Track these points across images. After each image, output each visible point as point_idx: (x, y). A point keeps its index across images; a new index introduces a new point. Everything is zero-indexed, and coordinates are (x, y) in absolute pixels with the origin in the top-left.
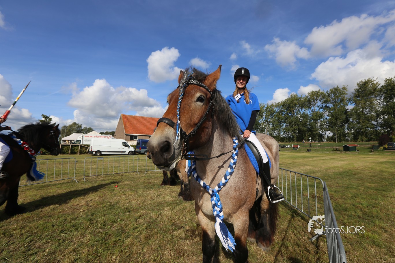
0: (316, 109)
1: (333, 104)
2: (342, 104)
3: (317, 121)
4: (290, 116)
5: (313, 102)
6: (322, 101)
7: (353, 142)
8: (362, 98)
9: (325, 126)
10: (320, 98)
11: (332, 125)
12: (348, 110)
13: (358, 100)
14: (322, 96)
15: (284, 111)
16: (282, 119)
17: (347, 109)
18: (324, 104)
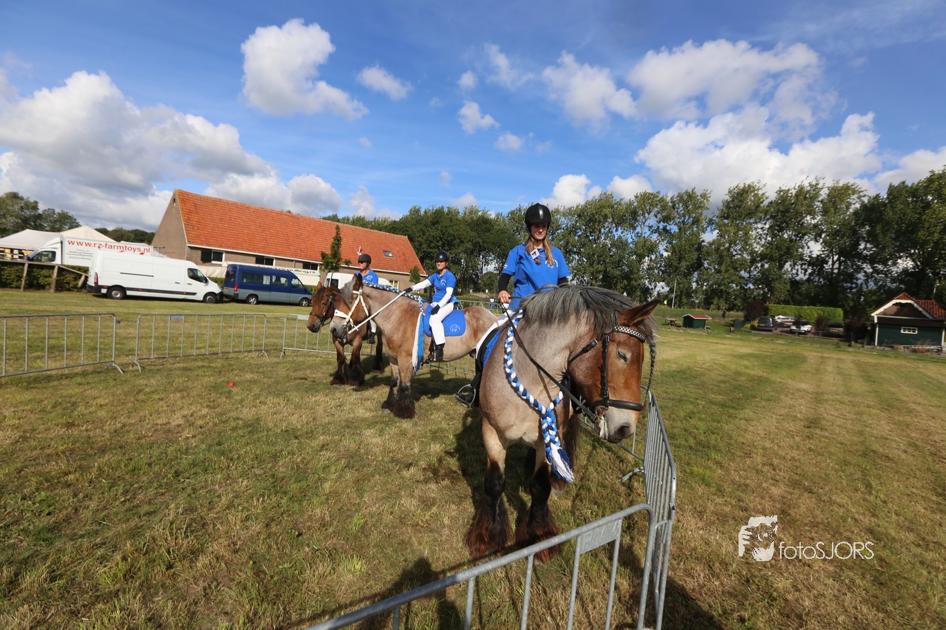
0: (644, 231)
1: (678, 226)
2: (695, 229)
3: (644, 258)
4: (590, 240)
5: (642, 217)
6: (659, 216)
7: (702, 310)
8: (732, 222)
9: (656, 271)
10: (656, 209)
11: (669, 270)
12: (703, 244)
13: (725, 225)
14: (661, 207)
15: (580, 229)
16: (574, 246)
17: (703, 241)
18: (662, 223)
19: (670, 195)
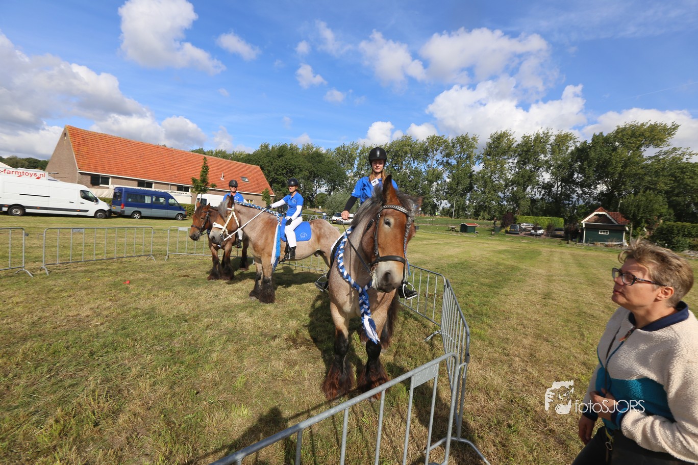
1: (457, 160)
2: (468, 162)
3: (433, 183)
4: (395, 170)
5: (431, 153)
6: (444, 153)
7: (473, 220)
8: (493, 158)
9: (441, 192)
10: (441, 148)
11: (451, 192)
12: (473, 173)
13: (488, 160)
14: (445, 146)
17: (473, 171)
18: (445, 158)
19: (450, 138)
